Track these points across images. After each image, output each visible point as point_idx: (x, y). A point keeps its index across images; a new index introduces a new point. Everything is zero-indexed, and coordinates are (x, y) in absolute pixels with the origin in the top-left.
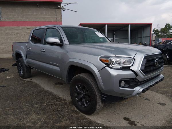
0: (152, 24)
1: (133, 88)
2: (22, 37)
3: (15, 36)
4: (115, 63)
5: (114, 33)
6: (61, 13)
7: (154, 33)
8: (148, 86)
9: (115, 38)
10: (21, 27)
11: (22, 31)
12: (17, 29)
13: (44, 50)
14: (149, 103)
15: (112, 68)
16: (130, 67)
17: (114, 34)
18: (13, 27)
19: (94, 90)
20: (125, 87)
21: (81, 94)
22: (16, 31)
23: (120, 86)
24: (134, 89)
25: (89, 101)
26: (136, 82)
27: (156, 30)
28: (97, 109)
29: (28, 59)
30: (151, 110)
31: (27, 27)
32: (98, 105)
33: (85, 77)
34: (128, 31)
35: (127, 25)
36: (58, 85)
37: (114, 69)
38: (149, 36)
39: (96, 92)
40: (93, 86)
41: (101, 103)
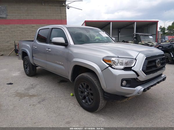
0: (158, 21)
1: (134, 87)
2: (27, 35)
3: (21, 34)
4: (117, 64)
5: (120, 30)
6: (65, 11)
7: (160, 30)
8: (149, 86)
9: (120, 36)
10: (26, 25)
11: (27, 29)
12: (22, 27)
13: (49, 49)
14: (151, 102)
15: (114, 69)
16: (132, 67)
17: (119, 32)
18: (18, 25)
19: (97, 89)
20: (126, 86)
21: (84, 92)
22: (21, 29)
23: (122, 85)
24: (135, 89)
25: (92, 99)
26: (137, 81)
27: (162, 27)
28: (100, 106)
29: (34, 58)
30: (152, 109)
31: (32, 25)
32: (100, 103)
33: (89, 76)
34: (133, 28)
35: (132, 23)
36: (62, 83)
37: (117, 69)
38: (155, 33)
39: (99, 91)
40: (97, 85)
41: (103, 101)
